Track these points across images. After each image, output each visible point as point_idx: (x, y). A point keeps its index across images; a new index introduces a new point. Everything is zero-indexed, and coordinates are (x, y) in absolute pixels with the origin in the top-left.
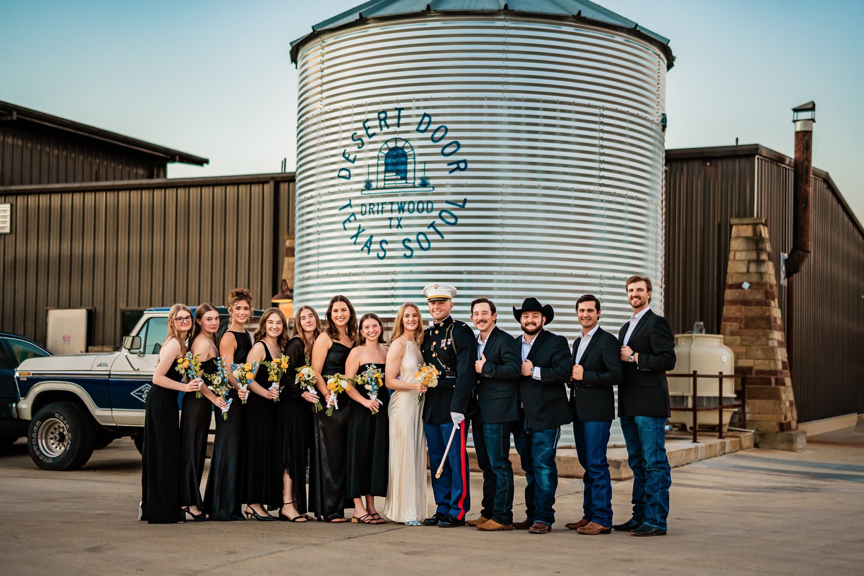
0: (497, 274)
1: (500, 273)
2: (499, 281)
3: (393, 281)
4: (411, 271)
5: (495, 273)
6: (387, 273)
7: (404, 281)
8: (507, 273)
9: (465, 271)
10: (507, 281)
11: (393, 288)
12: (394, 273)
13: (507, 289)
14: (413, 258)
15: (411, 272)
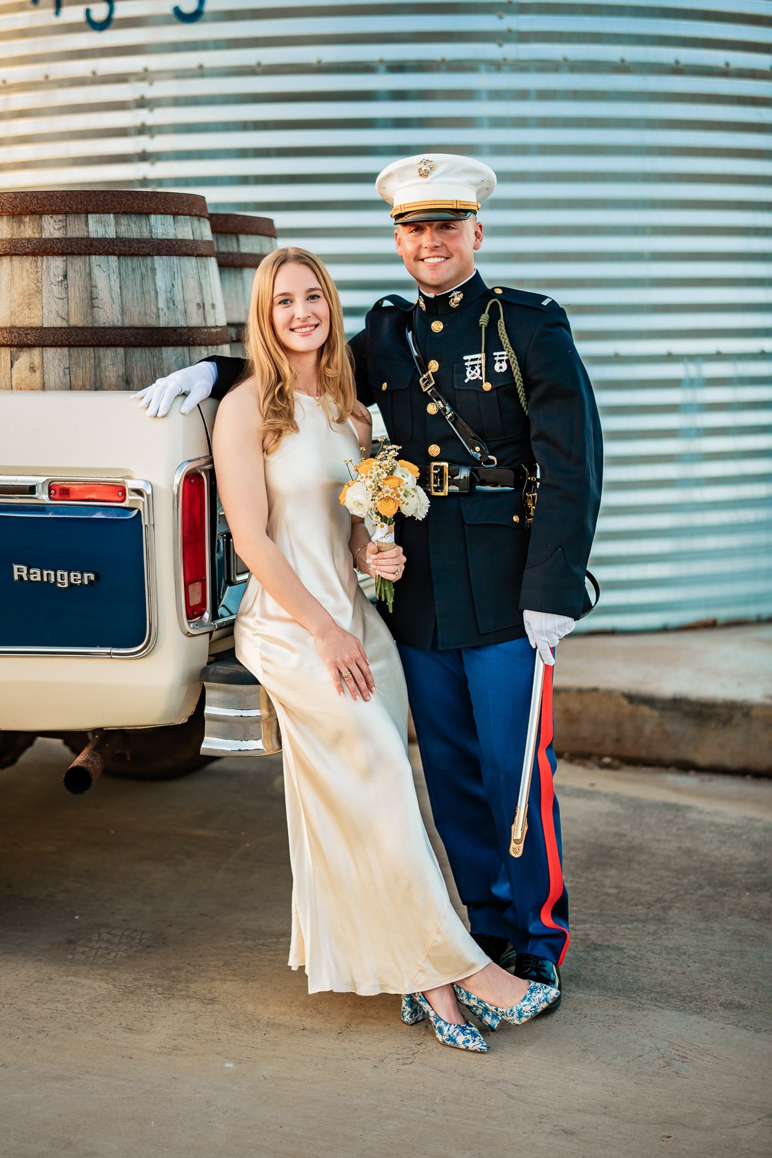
0: (488, 71)
1: (497, 66)
2: (497, 95)
3: (142, 103)
4: (201, 67)
5: (483, 67)
6: (121, 78)
7: (178, 102)
8: (521, 66)
9: (381, 61)
10: (522, 95)
11: (142, 130)
12: (145, 76)
13: (521, 122)
14: (205, 21)
15: (201, 72)
